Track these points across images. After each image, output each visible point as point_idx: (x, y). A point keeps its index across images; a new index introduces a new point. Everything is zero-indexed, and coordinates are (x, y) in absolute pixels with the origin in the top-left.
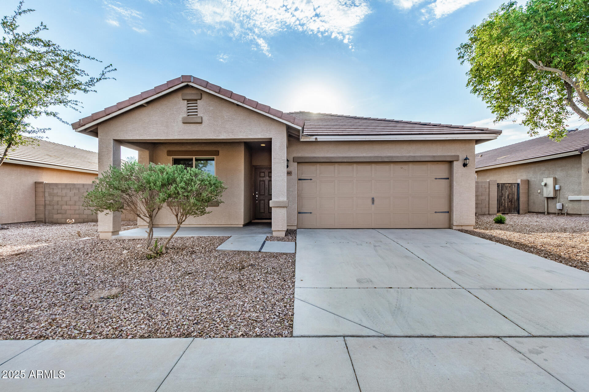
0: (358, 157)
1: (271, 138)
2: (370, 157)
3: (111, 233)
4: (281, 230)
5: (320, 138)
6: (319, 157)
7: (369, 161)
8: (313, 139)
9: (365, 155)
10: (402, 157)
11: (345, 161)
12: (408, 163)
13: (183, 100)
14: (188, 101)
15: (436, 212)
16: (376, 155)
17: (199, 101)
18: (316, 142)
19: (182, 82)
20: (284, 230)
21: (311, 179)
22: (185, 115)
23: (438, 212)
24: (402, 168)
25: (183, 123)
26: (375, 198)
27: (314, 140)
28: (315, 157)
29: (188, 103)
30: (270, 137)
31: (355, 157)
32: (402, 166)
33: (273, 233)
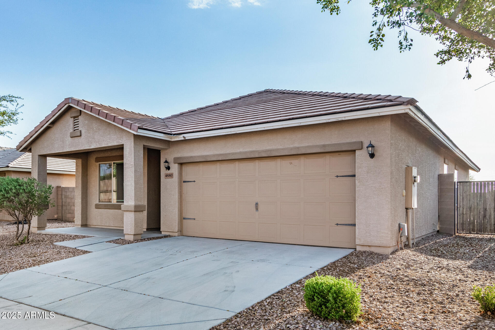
0: (233, 154)
1: (123, 145)
2: (245, 153)
3: (37, 228)
4: (130, 233)
5: (188, 136)
6: (195, 157)
7: (245, 157)
8: (181, 138)
9: (241, 150)
10: (283, 149)
11: (220, 159)
12: (298, 156)
13: (71, 117)
14: (74, 118)
15: (337, 224)
16: (254, 149)
17: (80, 117)
18: (185, 141)
19: (66, 104)
20: (131, 234)
21: (194, 181)
22: (72, 131)
23: (341, 225)
24: (291, 163)
25: (71, 137)
26: (259, 203)
27: (183, 139)
28: (191, 157)
29: (75, 119)
30: (121, 144)
31: (229, 154)
32: (292, 161)
33: (126, 236)
